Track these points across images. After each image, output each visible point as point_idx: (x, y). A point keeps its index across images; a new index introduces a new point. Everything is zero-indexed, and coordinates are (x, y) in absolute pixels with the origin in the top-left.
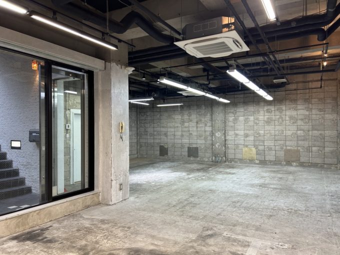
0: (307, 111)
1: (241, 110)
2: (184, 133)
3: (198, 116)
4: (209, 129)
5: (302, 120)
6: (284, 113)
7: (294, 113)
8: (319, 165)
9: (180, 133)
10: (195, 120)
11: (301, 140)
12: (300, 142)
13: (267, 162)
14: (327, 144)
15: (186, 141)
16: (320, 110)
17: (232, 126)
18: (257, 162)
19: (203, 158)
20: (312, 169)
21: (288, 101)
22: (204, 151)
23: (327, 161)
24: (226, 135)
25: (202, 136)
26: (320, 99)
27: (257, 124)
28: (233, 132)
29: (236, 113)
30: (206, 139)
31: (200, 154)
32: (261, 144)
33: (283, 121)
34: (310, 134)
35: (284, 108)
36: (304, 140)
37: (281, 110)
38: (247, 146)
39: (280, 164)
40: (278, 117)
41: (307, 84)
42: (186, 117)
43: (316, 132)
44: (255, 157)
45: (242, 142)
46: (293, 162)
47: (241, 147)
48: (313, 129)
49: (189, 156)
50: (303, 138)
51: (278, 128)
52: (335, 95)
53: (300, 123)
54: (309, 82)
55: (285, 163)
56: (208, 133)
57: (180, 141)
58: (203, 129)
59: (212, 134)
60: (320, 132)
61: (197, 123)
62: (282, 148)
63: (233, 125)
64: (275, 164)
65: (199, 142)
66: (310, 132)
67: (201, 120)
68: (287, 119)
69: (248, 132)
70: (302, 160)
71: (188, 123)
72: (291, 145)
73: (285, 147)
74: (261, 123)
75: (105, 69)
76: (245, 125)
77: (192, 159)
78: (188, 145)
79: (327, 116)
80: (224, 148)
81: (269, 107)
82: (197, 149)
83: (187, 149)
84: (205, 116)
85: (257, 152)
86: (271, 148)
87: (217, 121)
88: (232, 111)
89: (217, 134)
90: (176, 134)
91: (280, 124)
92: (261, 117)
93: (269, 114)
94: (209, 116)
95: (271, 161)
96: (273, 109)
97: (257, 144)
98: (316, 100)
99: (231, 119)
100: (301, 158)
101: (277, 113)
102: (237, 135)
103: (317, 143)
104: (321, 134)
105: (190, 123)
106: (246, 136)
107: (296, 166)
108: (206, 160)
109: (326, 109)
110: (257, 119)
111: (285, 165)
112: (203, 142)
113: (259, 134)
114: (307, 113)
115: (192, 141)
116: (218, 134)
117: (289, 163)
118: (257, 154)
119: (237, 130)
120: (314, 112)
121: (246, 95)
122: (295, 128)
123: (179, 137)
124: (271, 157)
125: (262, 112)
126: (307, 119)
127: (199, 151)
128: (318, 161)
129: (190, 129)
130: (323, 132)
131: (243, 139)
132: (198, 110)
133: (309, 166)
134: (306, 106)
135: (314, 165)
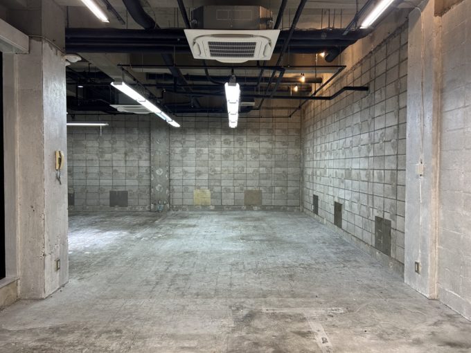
0: (271, 143)
1: (191, 139)
2: (103, 170)
3: (127, 143)
4: (144, 164)
5: (264, 154)
6: (245, 145)
7: (255, 146)
8: (282, 208)
9: (96, 170)
10: (123, 151)
11: (263, 179)
12: (262, 182)
13: (225, 207)
14: (290, 183)
15: (106, 182)
16: (284, 143)
17: (179, 161)
18: (212, 208)
19: (135, 206)
20: (275, 213)
21: (249, 130)
22: (136, 197)
23: (290, 202)
24: (171, 172)
25: (134, 174)
26: (284, 131)
27: (212, 158)
28: (180, 169)
29: (184, 142)
30: (140, 178)
31: (130, 201)
32: (218, 184)
33: (243, 155)
34: (273, 172)
35: (245, 139)
36: (266, 179)
37: (240, 142)
38: (199, 188)
39: (240, 209)
40: (238, 150)
41: (271, 111)
42: (107, 145)
43: (279, 169)
44: (209, 201)
45: (193, 182)
46: (255, 205)
47: (191, 188)
48: (276, 166)
49: (112, 205)
50: (265, 176)
51: (237, 163)
52: (298, 126)
53: (262, 157)
54: (272, 108)
55: (245, 208)
56: (143, 170)
57: (96, 183)
58: (136, 164)
59: (150, 171)
60: (283, 169)
61: (126, 154)
62: (242, 189)
63: (181, 158)
64: (234, 209)
65: (129, 182)
66: (273, 169)
67: (132, 151)
68: (249, 152)
69: (200, 168)
70: (264, 202)
71: (110, 155)
72: (252, 185)
73: (245, 188)
74: (218, 157)
75: (29, 51)
76: (198, 159)
77: (117, 208)
78: (110, 189)
79: (290, 150)
80: (167, 191)
81: (227, 137)
82: (125, 194)
83: (109, 194)
84: (139, 144)
85: (212, 194)
86: (229, 189)
87: (158, 153)
88: (179, 139)
89: (157, 172)
90: (88, 171)
91: (241, 159)
92: (217, 149)
93: (227, 146)
94: (144, 144)
95: (228, 206)
96: (232, 140)
97: (212, 184)
98: (279, 131)
99: (178, 150)
100: (263, 200)
101: (237, 145)
102: (185, 172)
103: (280, 182)
104: (283, 172)
105: (115, 154)
106: (199, 173)
107: (258, 211)
108: (141, 209)
109: (290, 143)
110: (213, 152)
111: (245, 210)
112: (136, 183)
113: (214, 171)
114: (270, 146)
115: (116, 182)
116: (159, 172)
117: (249, 207)
118: (212, 198)
119: (187, 166)
120: (278, 145)
121: (198, 119)
122: (257, 164)
123: (94, 176)
124: (229, 201)
125: (218, 144)
126: (269, 153)
127: (129, 197)
128: (281, 203)
129: (115, 164)
130: (285, 169)
131: (194, 178)
132: (127, 136)
133: (272, 210)
134: (269, 137)
135: (276, 209)
